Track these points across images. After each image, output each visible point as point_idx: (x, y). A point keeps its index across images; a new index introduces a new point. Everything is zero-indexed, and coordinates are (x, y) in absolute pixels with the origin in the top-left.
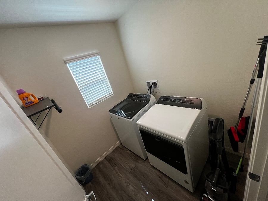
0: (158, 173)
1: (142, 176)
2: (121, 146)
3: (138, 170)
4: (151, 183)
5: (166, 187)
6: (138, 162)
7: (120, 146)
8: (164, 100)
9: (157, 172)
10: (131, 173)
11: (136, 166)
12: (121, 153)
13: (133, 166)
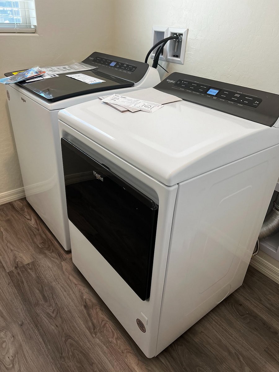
0: (87, 295)
1: (38, 291)
2: (18, 205)
3: (33, 274)
4: (54, 315)
5: (91, 333)
6: (45, 254)
7: (16, 205)
8: (176, 84)
9: (85, 290)
10: (10, 274)
11: (33, 263)
12: (9, 221)
13: (26, 259)
